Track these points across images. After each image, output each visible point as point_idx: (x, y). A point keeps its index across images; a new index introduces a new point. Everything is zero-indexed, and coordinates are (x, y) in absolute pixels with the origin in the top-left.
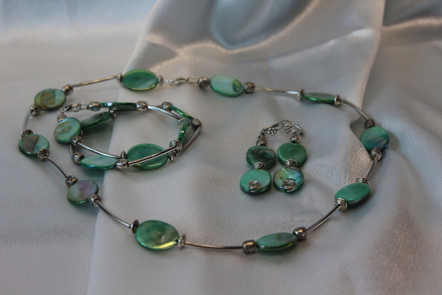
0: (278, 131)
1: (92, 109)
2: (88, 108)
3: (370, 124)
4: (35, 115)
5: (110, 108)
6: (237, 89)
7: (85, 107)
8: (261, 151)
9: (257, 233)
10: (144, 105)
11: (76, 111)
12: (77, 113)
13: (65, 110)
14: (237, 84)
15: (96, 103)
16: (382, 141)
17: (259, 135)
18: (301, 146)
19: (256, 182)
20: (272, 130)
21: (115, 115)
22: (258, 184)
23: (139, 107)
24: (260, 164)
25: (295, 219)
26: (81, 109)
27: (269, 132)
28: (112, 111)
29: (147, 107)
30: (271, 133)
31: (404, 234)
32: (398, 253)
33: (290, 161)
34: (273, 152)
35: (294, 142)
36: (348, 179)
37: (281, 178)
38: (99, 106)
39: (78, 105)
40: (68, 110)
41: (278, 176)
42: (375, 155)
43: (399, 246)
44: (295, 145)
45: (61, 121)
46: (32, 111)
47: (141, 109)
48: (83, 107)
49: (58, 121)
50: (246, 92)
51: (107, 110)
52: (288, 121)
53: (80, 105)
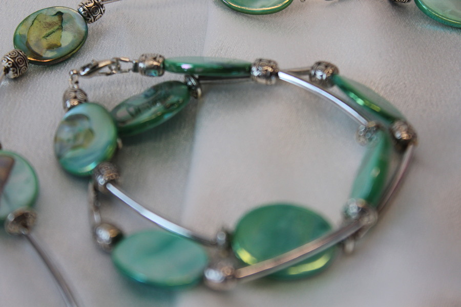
1: (147, 71)
2: (136, 68)
4: (15, 79)
5: (190, 73)
7: (131, 66)
10: (270, 70)
11: (108, 74)
12: (109, 77)
13: (83, 73)
15: (155, 59)
21: (199, 91)
23: (259, 76)
26: (119, 69)
28: (192, 82)
29: (277, 75)
38: (162, 68)
39: (113, 63)
40: (89, 74)
45: (72, 107)
46: (7, 70)
47: (263, 81)
48: (124, 66)
49: (65, 107)
51: (181, 78)
53: (116, 62)
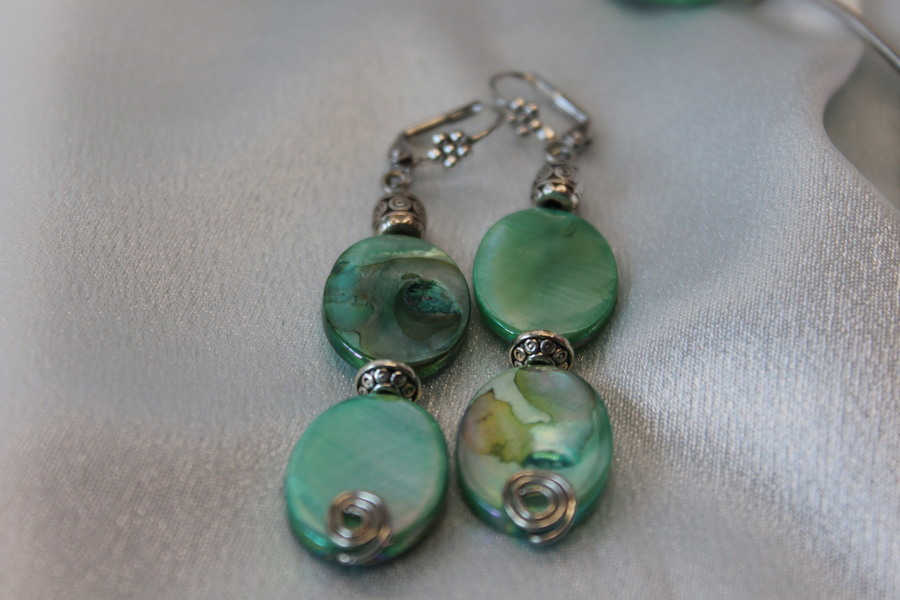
0: (477, 147)
8: (396, 275)
17: (382, 167)
18: (588, 228)
19: (366, 500)
20: (448, 140)
22: (381, 515)
24: (391, 370)
27: (434, 154)
30: (444, 156)
33: (539, 339)
34: (456, 280)
35: (551, 204)
36: (837, 422)
37: (498, 451)
41: (480, 439)
44: (561, 217)
52: (519, 76)
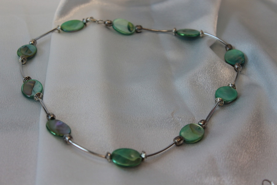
3: (229, 47)
6: (131, 29)
9: (149, 127)
14: (131, 26)
16: (240, 58)
25: (174, 116)
31: (249, 129)
32: (245, 142)
42: (238, 68)
43: (246, 137)
50: (137, 32)
